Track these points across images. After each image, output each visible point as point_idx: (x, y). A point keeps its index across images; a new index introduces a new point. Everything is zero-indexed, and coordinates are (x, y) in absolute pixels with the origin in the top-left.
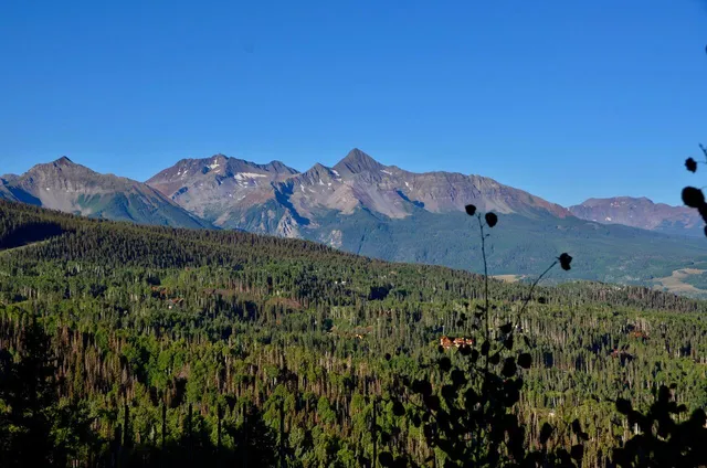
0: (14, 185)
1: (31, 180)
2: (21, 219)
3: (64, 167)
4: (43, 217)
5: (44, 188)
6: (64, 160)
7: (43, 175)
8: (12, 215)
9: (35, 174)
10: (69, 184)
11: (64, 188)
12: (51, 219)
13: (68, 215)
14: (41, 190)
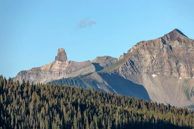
0: (110, 71)
1: (132, 63)
2: (117, 118)
3: (175, 44)
4: (148, 114)
5: (149, 73)
6: (175, 34)
7: (148, 56)
8: (106, 111)
9: (137, 54)
10: (183, 68)
11: (175, 74)
12: (158, 116)
13: (180, 111)
14: (145, 76)
